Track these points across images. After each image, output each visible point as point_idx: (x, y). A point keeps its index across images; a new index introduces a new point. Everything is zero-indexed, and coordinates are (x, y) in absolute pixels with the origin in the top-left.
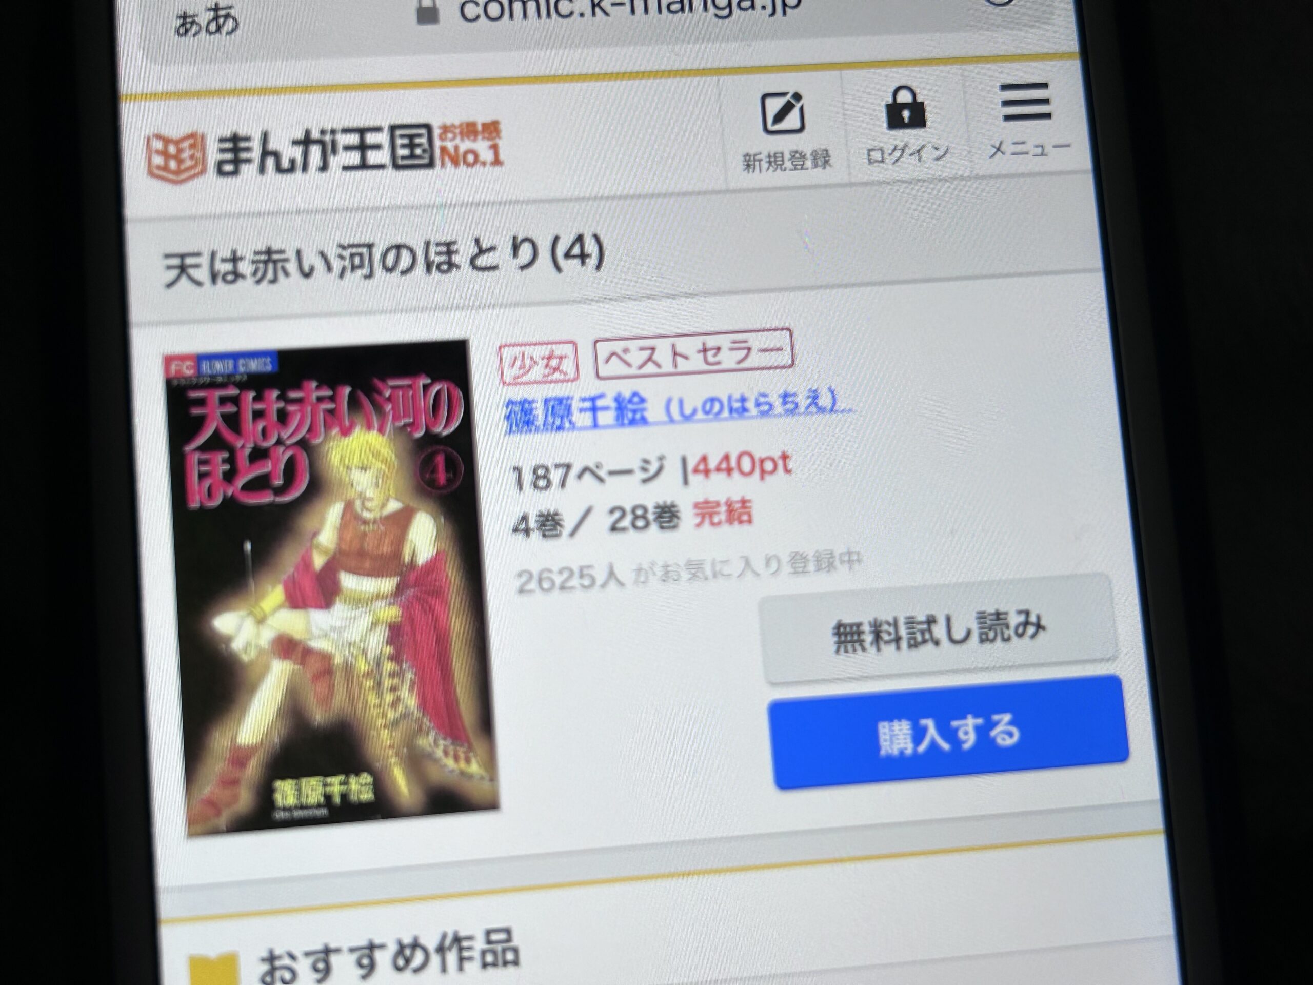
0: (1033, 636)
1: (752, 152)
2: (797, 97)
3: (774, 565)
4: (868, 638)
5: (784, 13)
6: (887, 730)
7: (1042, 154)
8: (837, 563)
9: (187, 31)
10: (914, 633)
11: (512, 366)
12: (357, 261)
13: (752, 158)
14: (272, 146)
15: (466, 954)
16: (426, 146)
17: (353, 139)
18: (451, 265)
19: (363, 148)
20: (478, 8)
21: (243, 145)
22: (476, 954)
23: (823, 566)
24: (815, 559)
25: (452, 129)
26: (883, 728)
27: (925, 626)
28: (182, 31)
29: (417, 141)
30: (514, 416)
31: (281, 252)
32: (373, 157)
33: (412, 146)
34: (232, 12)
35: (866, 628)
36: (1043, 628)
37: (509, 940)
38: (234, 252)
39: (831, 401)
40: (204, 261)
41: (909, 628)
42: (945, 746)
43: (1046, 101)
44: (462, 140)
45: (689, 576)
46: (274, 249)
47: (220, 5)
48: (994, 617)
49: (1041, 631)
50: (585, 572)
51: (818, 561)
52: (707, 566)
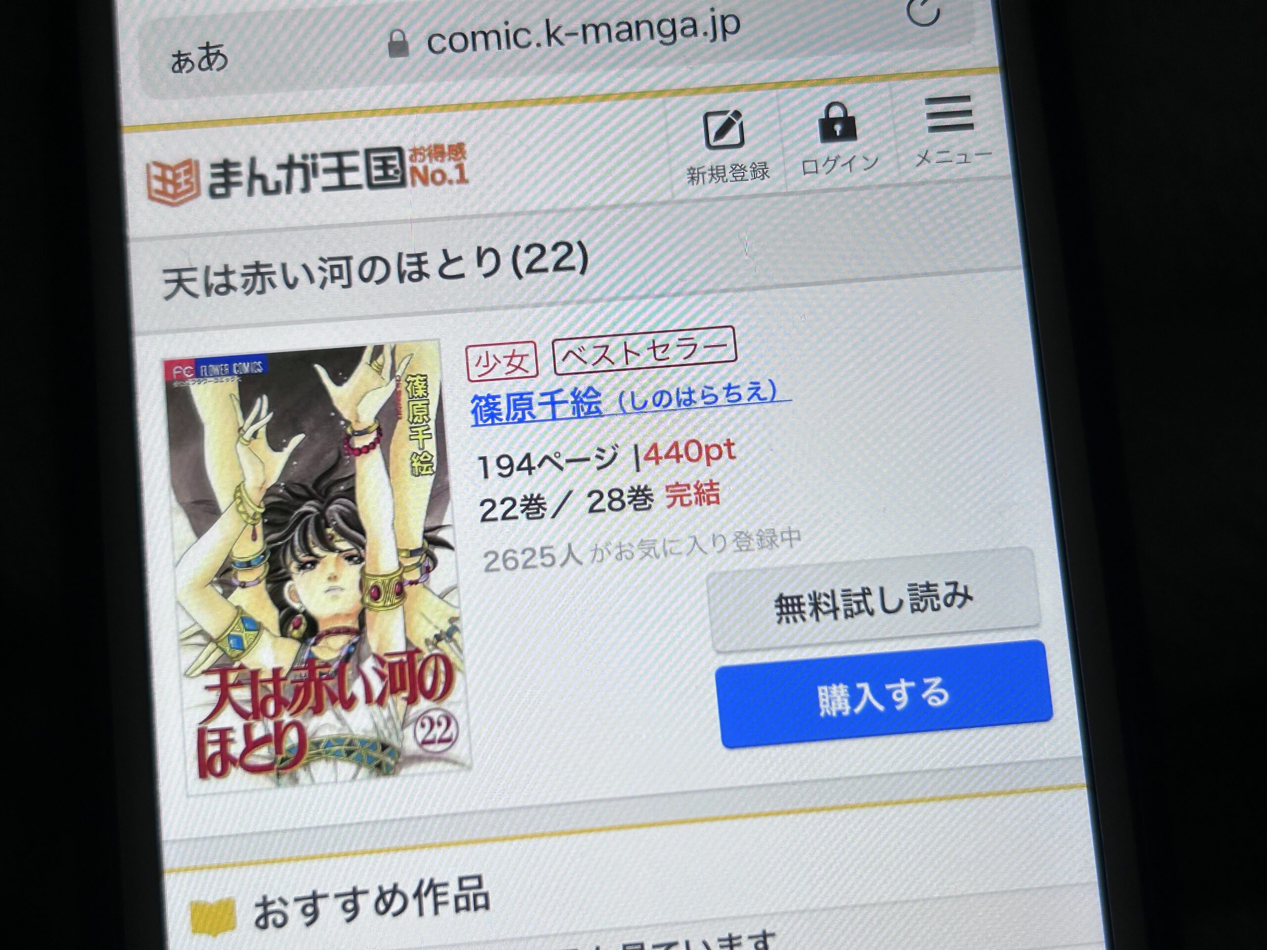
0: (960, 606)
1: (696, 167)
2: (737, 114)
3: (720, 544)
4: (808, 609)
5: (724, 38)
6: (826, 694)
7: (965, 162)
8: (779, 542)
9: (181, 68)
10: (851, 605)
11: (477, 365)
12: (336, 272)
13: (696, 172)
14: (259, 170)
15: (440, 899)
16: (398, 167)
17: (333, 162)
18: (422, 274)
19: (341, 170)
20: (444, 41)
21: (232, 169)
22: (450, 898)
23: (767, 544)
24: (759, 538)
25: (422, 151)
26: (823, 691)
27: (861, 598)
28: (177, 68)
29: (390, 162)
30: (478, 409)
31: (269, 266)
32: (350, 178)
33: (385, 167)
34: (222, 50)
35: (806, 600)
36: (971, 598)
37: (480, 886)
38: (226, 267)
39: (772, 393)
40: (199, 275)
41: (845, 600)
42: (881, 708)
43: (969, 113)
45: (642, 555)
46: (261, 263)
47: (211, 45)
48: (925, 589)
49: (968, 601)
50: (546, 551)
51: (761, 540)
52: (659, 547)
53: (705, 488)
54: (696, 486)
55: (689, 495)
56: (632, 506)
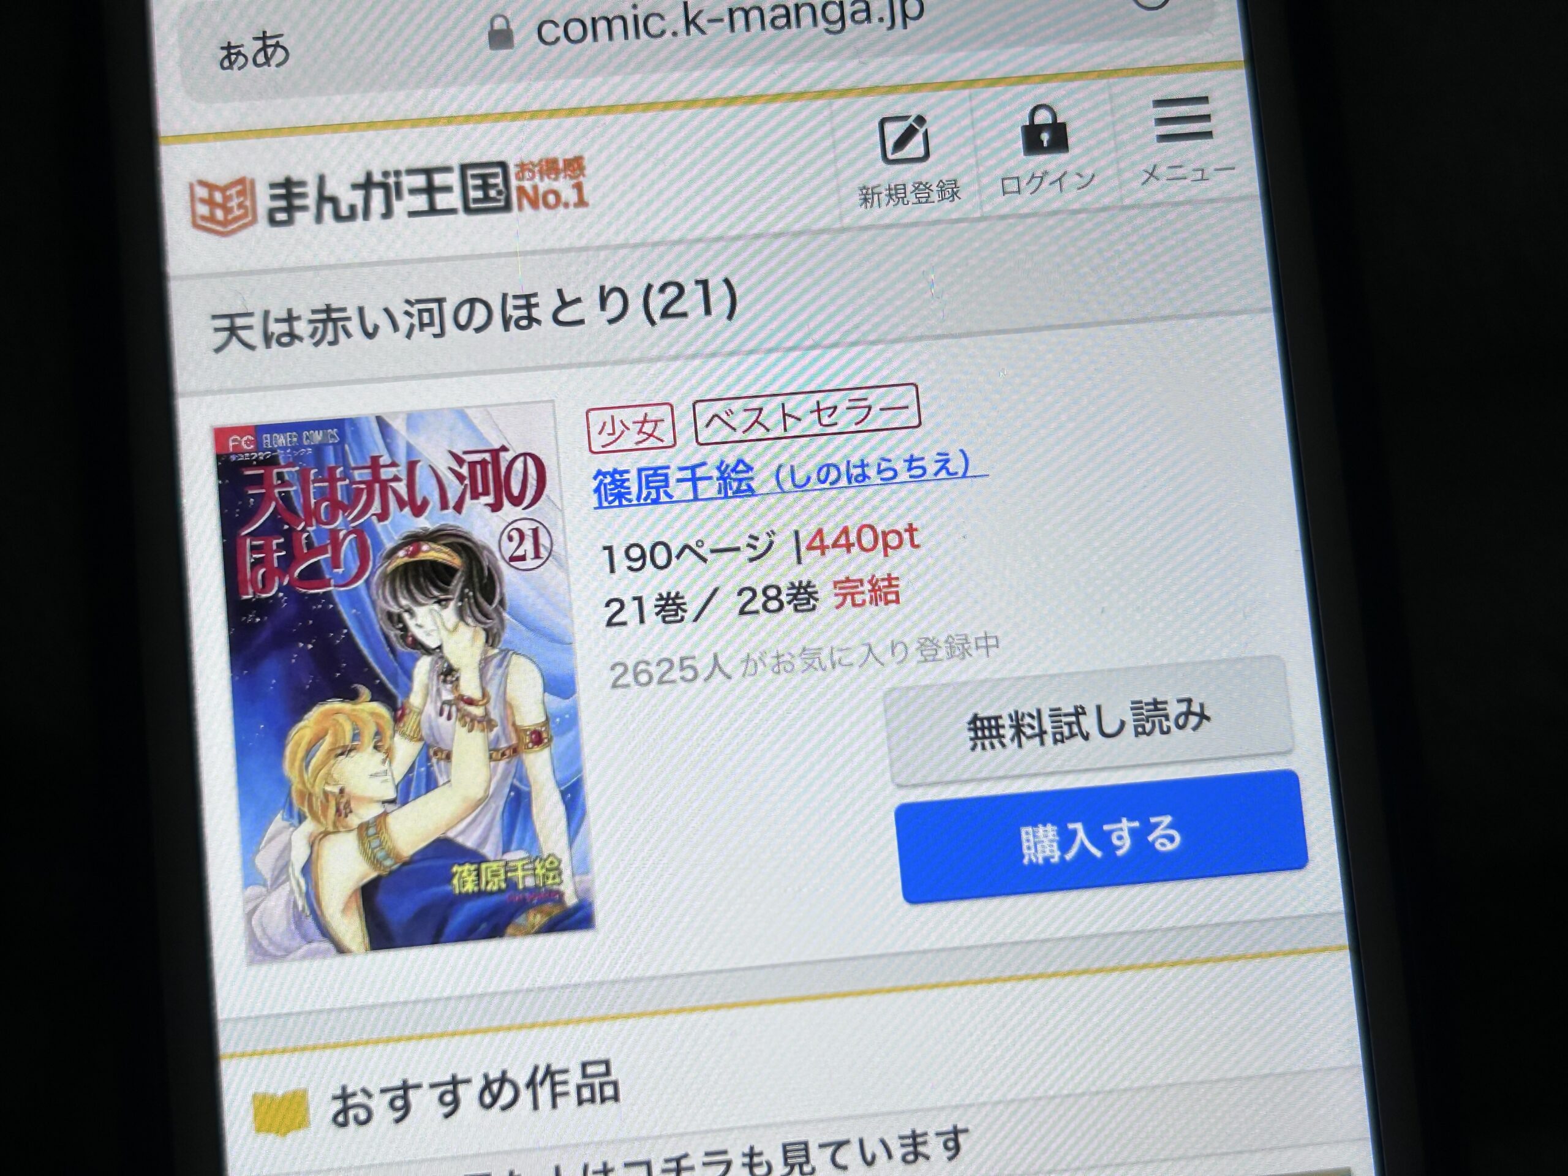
0: (1195, 728)
1: (870, 186)
2: (921, 120)
3: (900, 653)
4: (1008, 732)
5: (905, 26)
6: (1031, 838)
7: (1202, 179)
8: (973, 652)
9: (231, 64)
10: (1061, 727)
11: (600, 433)
12: (426, 317)
13: (870, 191)
14: (328, 192)
15: (559, 1089)
16: (501, 187)
17: (420, 181)
18: (531, 320)
19: (430, 190)
20: (558, 29)
21: (296, 190)
22: (572, 1088)
23: (957, 653)
24: (948, 645)
25: (531, 167)
26: (1026, 833)
27: (1073, 719)
28: (226, 63)
29: (492, 181)
30: (602, 487)
31: (343, 310)
32: (442, 201)
33: (485, 187)
34: (283, 41)
35: (1006, 721)
36: (1208, 718)
37: (608, 1073)
38: (290, 311)
39: (964, 466)
40: (256, 321)
41: (1053, 722)
42: (1097, 853)
43: (1206, 118)
44: (542, 179)
45: (806, 666)
46: (334, 306)
47: (268, 35)
48: (1152, 707)
49: (1204, 721)
50: (687, 663)
51: (951, 647)
52: (825, 655)
53: (881, 584)
54: (870, 582)
55: (863, 593)
56: (792, 606)
